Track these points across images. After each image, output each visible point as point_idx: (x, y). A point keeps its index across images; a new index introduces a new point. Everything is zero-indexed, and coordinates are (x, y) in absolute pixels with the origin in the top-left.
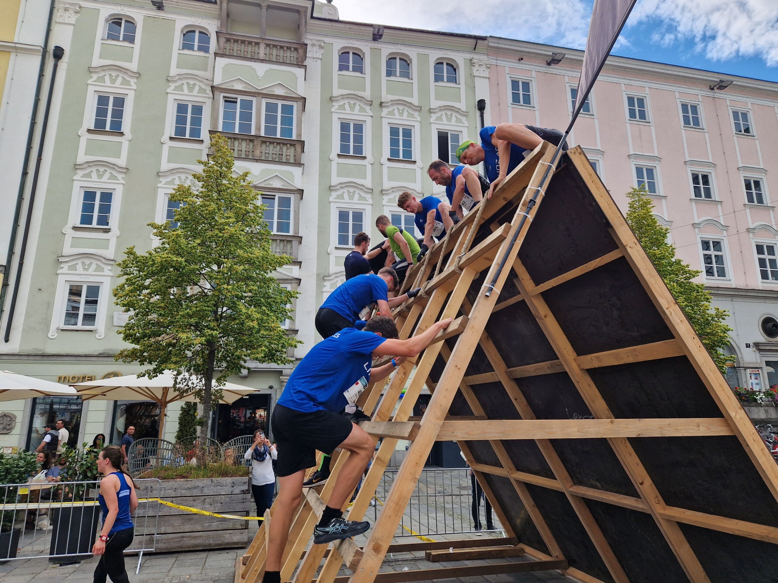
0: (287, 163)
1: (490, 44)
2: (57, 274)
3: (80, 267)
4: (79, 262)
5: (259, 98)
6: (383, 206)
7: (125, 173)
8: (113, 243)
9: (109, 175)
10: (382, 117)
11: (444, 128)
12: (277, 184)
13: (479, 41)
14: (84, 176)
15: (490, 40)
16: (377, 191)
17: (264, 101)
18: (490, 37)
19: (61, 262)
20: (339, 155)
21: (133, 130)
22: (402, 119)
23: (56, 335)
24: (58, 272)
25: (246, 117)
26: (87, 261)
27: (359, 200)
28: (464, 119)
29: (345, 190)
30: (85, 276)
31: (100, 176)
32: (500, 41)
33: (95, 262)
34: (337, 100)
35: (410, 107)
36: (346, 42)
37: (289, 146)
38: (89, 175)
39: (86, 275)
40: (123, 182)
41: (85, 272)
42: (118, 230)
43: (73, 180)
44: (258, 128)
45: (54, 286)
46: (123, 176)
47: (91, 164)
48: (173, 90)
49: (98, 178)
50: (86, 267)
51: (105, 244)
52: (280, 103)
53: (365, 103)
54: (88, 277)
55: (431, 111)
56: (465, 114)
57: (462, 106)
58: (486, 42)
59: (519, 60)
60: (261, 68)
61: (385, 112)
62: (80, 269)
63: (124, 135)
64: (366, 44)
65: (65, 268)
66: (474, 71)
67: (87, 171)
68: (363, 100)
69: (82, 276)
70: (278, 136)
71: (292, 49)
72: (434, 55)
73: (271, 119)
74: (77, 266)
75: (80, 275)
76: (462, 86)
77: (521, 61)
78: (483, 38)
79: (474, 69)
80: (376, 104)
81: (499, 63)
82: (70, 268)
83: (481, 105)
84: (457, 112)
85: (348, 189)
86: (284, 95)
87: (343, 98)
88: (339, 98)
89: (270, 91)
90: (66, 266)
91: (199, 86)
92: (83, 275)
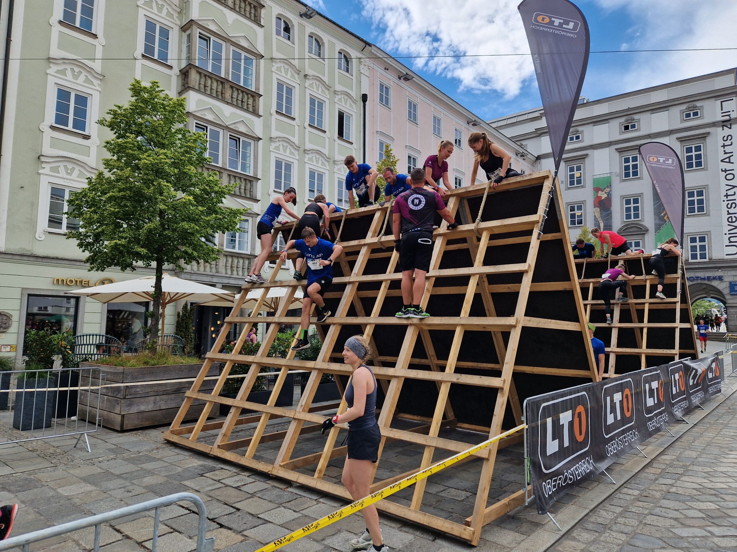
0: (247, 110)
1: (373, 51)
2: (39, 174)
3: (62, 169)
4: (62, 164)
5: (228, 44)
6: (305, 162)
7: (101, 79)
8: (94, 151)
9: (85, 78)
10: (306, 88)
11: (343, 109)
12: (242, 129)
13: (367, 46)
14: (58, 72)
15: (373, 46)
16: (301, 150)
17: (232, 48)
18: (374, 45)
19: (42, 162)
20: (276, 111)
21: (106, 35)
22: (317, 93)
23: (43, 237)
24: (40, 171)
25: (217, 59)
26: (70, 166)
27: (290, 154)
28: (354, 105)
29: (281, 143)
30: (68, 181)
31: (76, 77)
32: (379, 51)
33: (77, 168)
34: (275, 62)
35: (323, 84)
36: (281, 9)
37: (249, 96)
38: (63, 72)
39: (70, 180)
40: (100, 90)
41: (68, 177)
42: (97, 139)
43: (47, 74)
44: (227, 73)
45: (37, 185)
46: (100, 83)
47: (67, 61)
48: (143, 4)
49: (74, 78)
50: (69, 171)
51: (87, 150)
52: (243, 54)
53: (296, 72)
54: (72, 182)
55: (335, 92)
56: (355, 101)
57: (353, 94)
58: (370, 48)
59: (385, 69)
60: (231, 16)
61: (308, 83)
62: (62, 173)
63: (97, 38)
64: (296, 18)
65: (46, 169)
66: (361, 68)
67: (61, 67)
68: (294, 68)
69: (66, 181)
70: (242, 85)
71: (252, 6)
72: (339, 46)
73: (236, 67)
74: (59, 169)
75: (64, 179)
76: (354, 78)
77: (386, 71)
78: (370, 45)
79: (362, 67)
80: (302, 74)
81: (375, 67)
82: (52, 169)
83: (364, 98)
84: (351, 98)
85: (282, 143)
86: (247, 47)
87: (280, 62)
88: (278, 60)
89: (236, 40)
90: (47, 167)
91: (167, 8)
92: (67, 179)
